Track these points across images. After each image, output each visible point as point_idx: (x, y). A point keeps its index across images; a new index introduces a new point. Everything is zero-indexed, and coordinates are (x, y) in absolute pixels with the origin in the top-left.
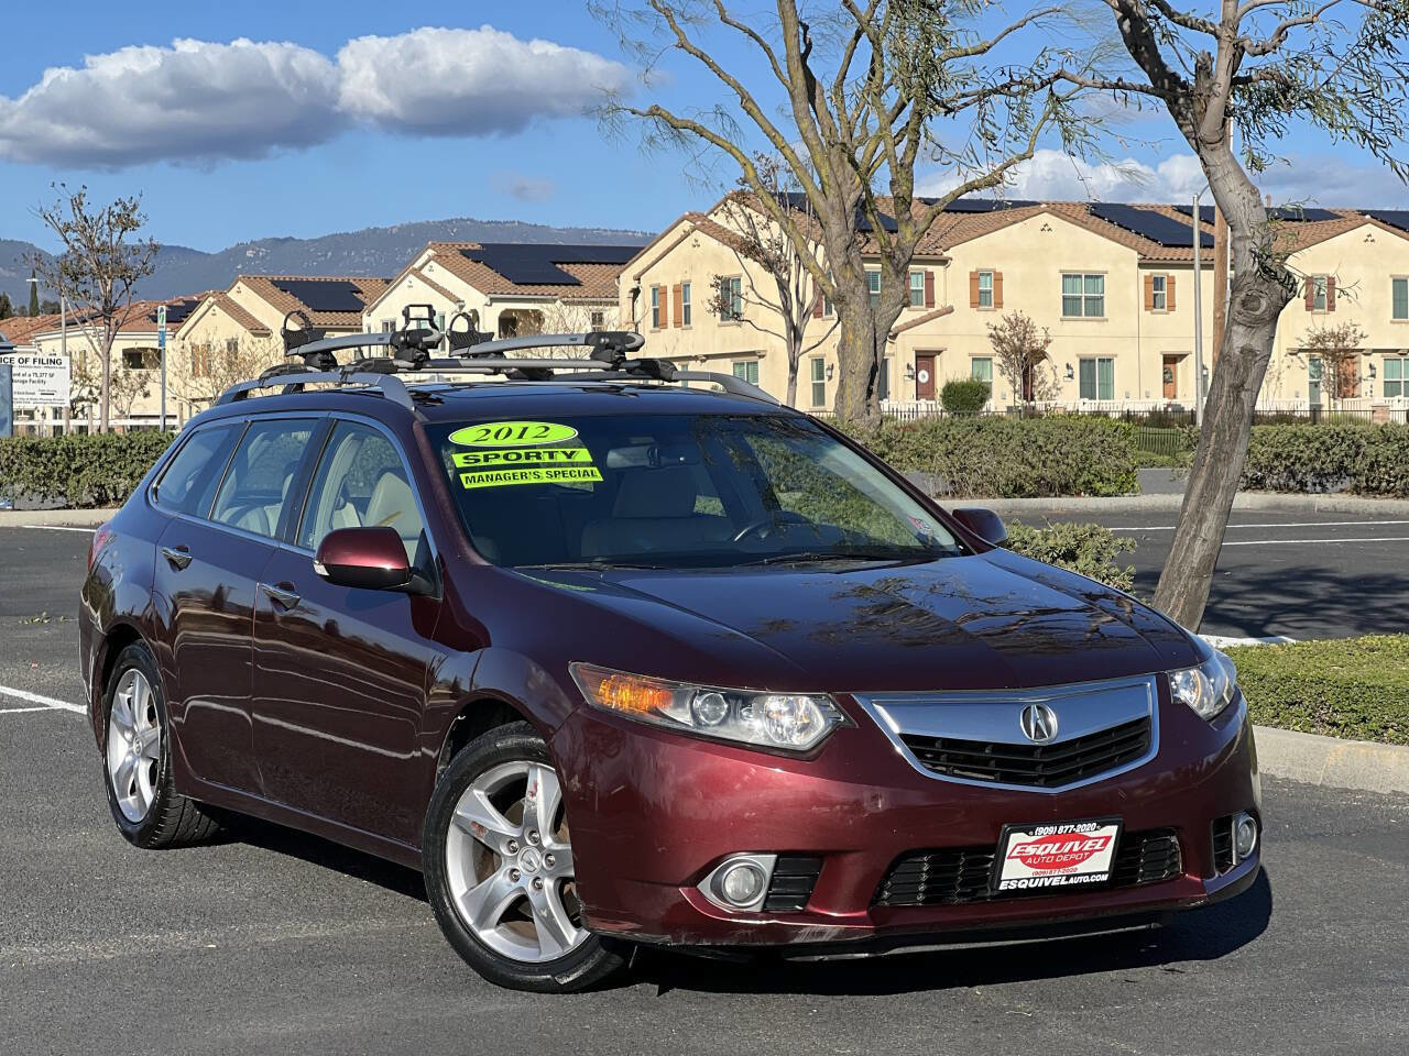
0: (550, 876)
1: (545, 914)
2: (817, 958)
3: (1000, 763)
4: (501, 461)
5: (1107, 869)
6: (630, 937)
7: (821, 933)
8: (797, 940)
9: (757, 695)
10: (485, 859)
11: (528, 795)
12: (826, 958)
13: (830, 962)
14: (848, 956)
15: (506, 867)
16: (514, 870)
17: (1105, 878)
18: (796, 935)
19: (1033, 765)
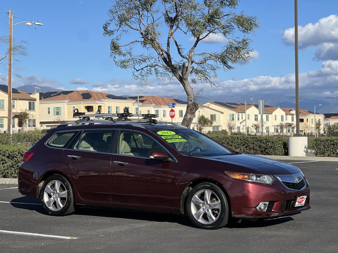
0: (210, 209)
1: (210, 215)
2: (269, 220)
3: (293, 186)
4: (169, 138)
5: (304, 203)
6: (244, 217)
7: (275, 215)
8: (271, 216)
9: (261, 175)
10: (198, 207)
11: (205, 195)
12: (270, 219)
13: (271, 220)
14: (274, 219)
15: (202, 208)
16: (203, 209)
17: (304, 205)
18: (271, 215)
19: (295, 186)
